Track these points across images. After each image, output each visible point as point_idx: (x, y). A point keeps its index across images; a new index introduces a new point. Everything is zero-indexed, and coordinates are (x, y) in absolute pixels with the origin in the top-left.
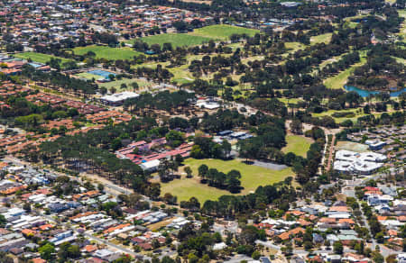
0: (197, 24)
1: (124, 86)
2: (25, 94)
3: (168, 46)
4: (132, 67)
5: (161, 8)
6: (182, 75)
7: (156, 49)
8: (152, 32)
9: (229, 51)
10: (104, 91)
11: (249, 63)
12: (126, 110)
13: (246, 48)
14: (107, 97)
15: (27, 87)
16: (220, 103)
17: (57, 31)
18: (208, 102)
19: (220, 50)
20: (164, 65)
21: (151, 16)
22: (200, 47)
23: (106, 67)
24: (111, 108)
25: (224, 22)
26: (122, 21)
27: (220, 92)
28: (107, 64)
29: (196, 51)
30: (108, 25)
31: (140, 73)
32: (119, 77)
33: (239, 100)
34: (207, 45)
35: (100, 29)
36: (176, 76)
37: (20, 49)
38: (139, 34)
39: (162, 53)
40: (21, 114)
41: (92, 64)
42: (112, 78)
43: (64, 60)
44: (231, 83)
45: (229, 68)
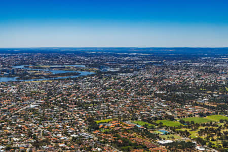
0: (208, 114)
1: (168, 137)
2: (130, 138)
3: (193, 122)
4: (176, 130)
5: (196, 107)
6: (195, 134)
7: (188, 123)
8: (189, 116)
9: (217, 126)
10: (160, 139)
11: (224, 132)
12: (166, 147)
13: (225, 125)
14: (161, 142)
15: (133, 135)
16: (206, 148)
17: (153, 113)
18: (200, 147)
19: (214, 125)
20: (188, 130)
21: (191, 109)
22: (206, 123)
23: (166, 129)
24: (160, 146)
25: (220, 114)
26: (179, 111)
27: (207, 144)
28: (167, 128)
29: (204, 125)
30: (173, 112)
31: (178, 132)
32: (169, 134)
33: (214, 148)
34: (209, 123)
35: (170, 114)
36: (192, 135)
37: (136, 119)
38: (184, 116)
39: (190, 125)
40: (124, 146)
41: (161, 127)
42: (166, 134)
43: (150, 125)
44: (213, 140)
45: (214, 133)
